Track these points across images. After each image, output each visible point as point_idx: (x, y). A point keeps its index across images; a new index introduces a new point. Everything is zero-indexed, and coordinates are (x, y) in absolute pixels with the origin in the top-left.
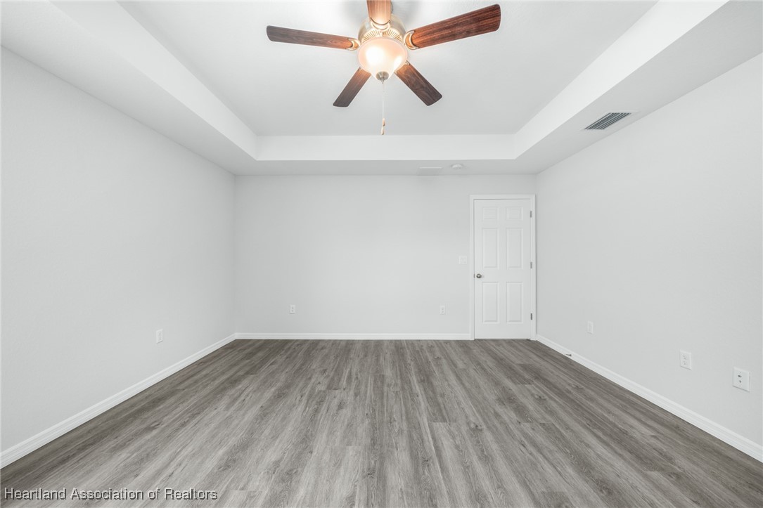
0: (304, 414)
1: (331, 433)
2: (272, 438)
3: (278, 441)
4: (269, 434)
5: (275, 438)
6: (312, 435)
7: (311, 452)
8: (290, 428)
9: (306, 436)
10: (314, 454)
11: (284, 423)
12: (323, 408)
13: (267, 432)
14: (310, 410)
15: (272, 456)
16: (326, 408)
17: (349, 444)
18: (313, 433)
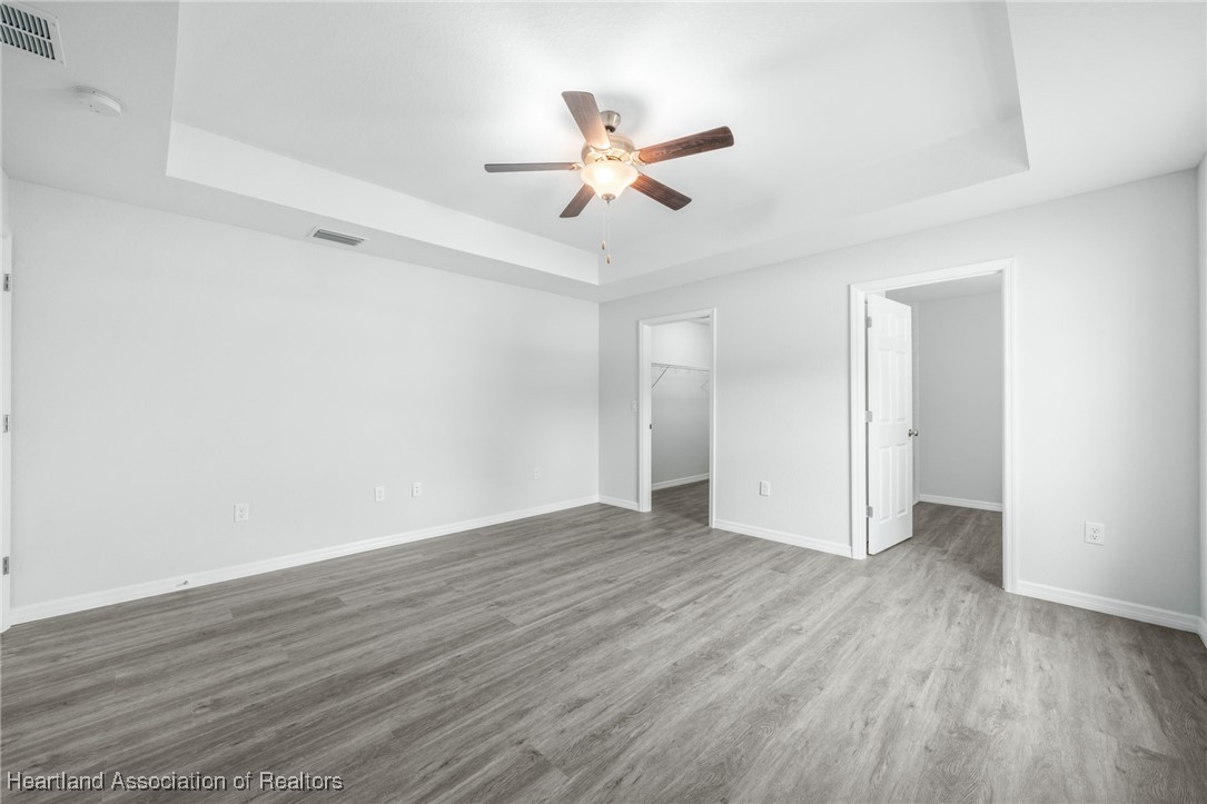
0: (647, 724)
1: (634, 672)
2: (719, 708)
3: (711, 700)
4: (721, 716)
5: (714, 707)
6: (660, 684)
7: (675, 664)
8: (686, 710)
9: (668, 686)
10: (673, 661)
11: (690, 725)
12: (605, 720)
13: (725, 723)
14: (631, 729)
15: (725, 684)
16: (603, 714)
17: (627, 651)
18: (656, 685)
